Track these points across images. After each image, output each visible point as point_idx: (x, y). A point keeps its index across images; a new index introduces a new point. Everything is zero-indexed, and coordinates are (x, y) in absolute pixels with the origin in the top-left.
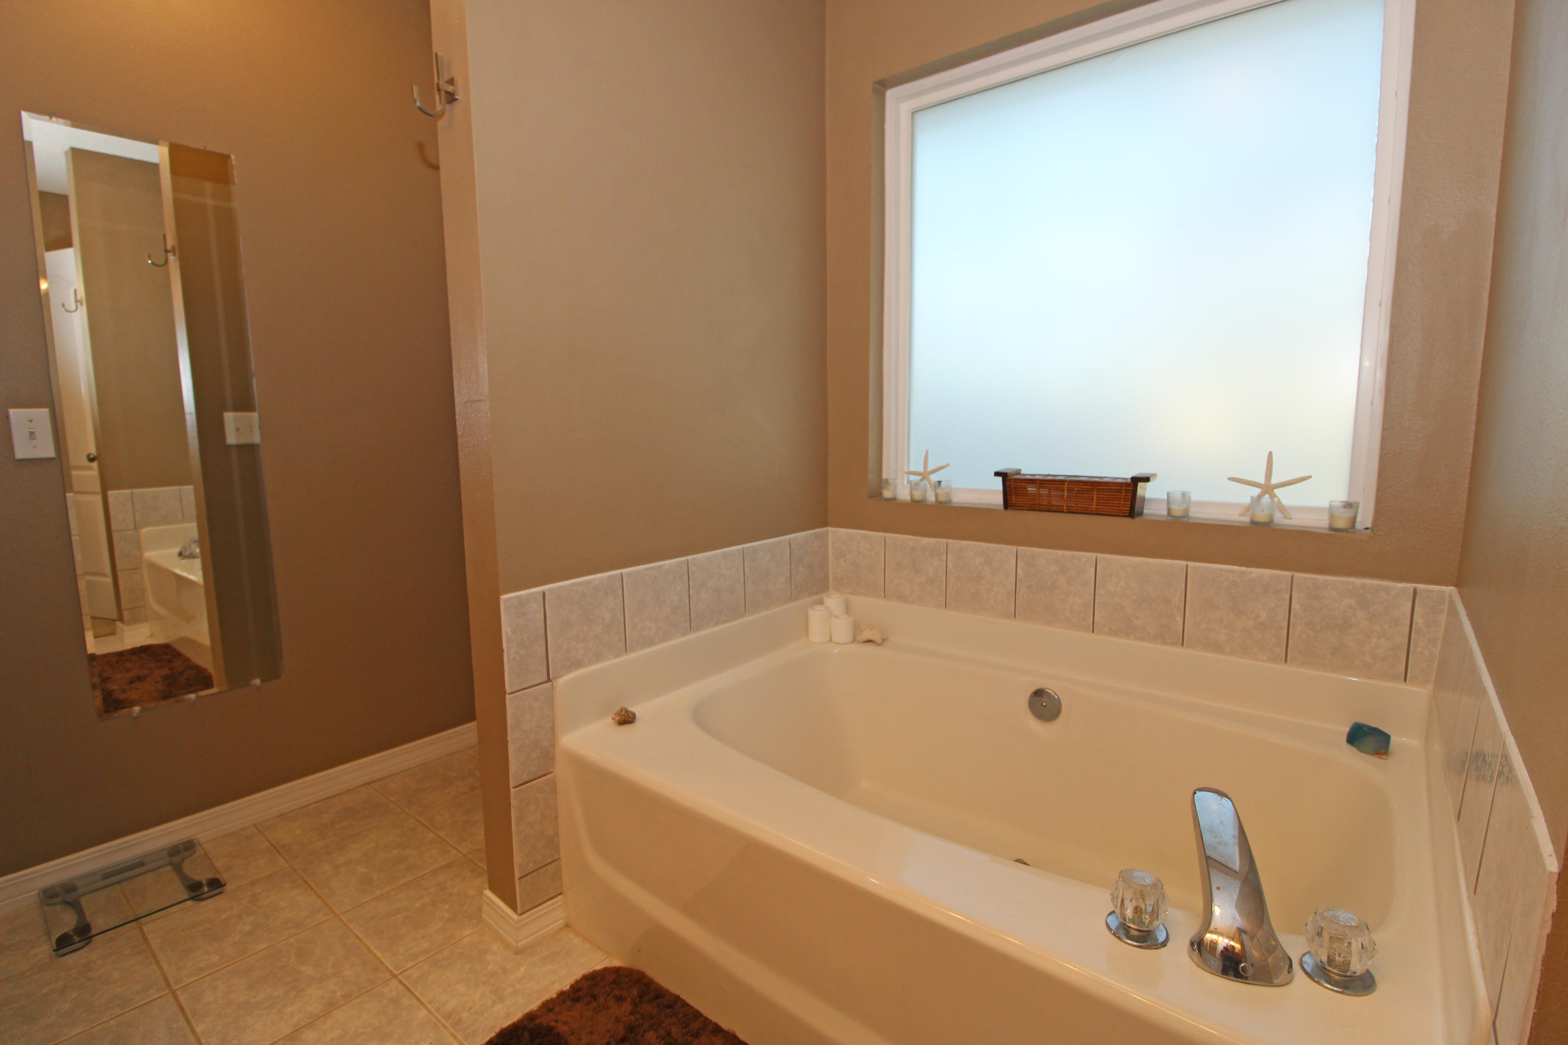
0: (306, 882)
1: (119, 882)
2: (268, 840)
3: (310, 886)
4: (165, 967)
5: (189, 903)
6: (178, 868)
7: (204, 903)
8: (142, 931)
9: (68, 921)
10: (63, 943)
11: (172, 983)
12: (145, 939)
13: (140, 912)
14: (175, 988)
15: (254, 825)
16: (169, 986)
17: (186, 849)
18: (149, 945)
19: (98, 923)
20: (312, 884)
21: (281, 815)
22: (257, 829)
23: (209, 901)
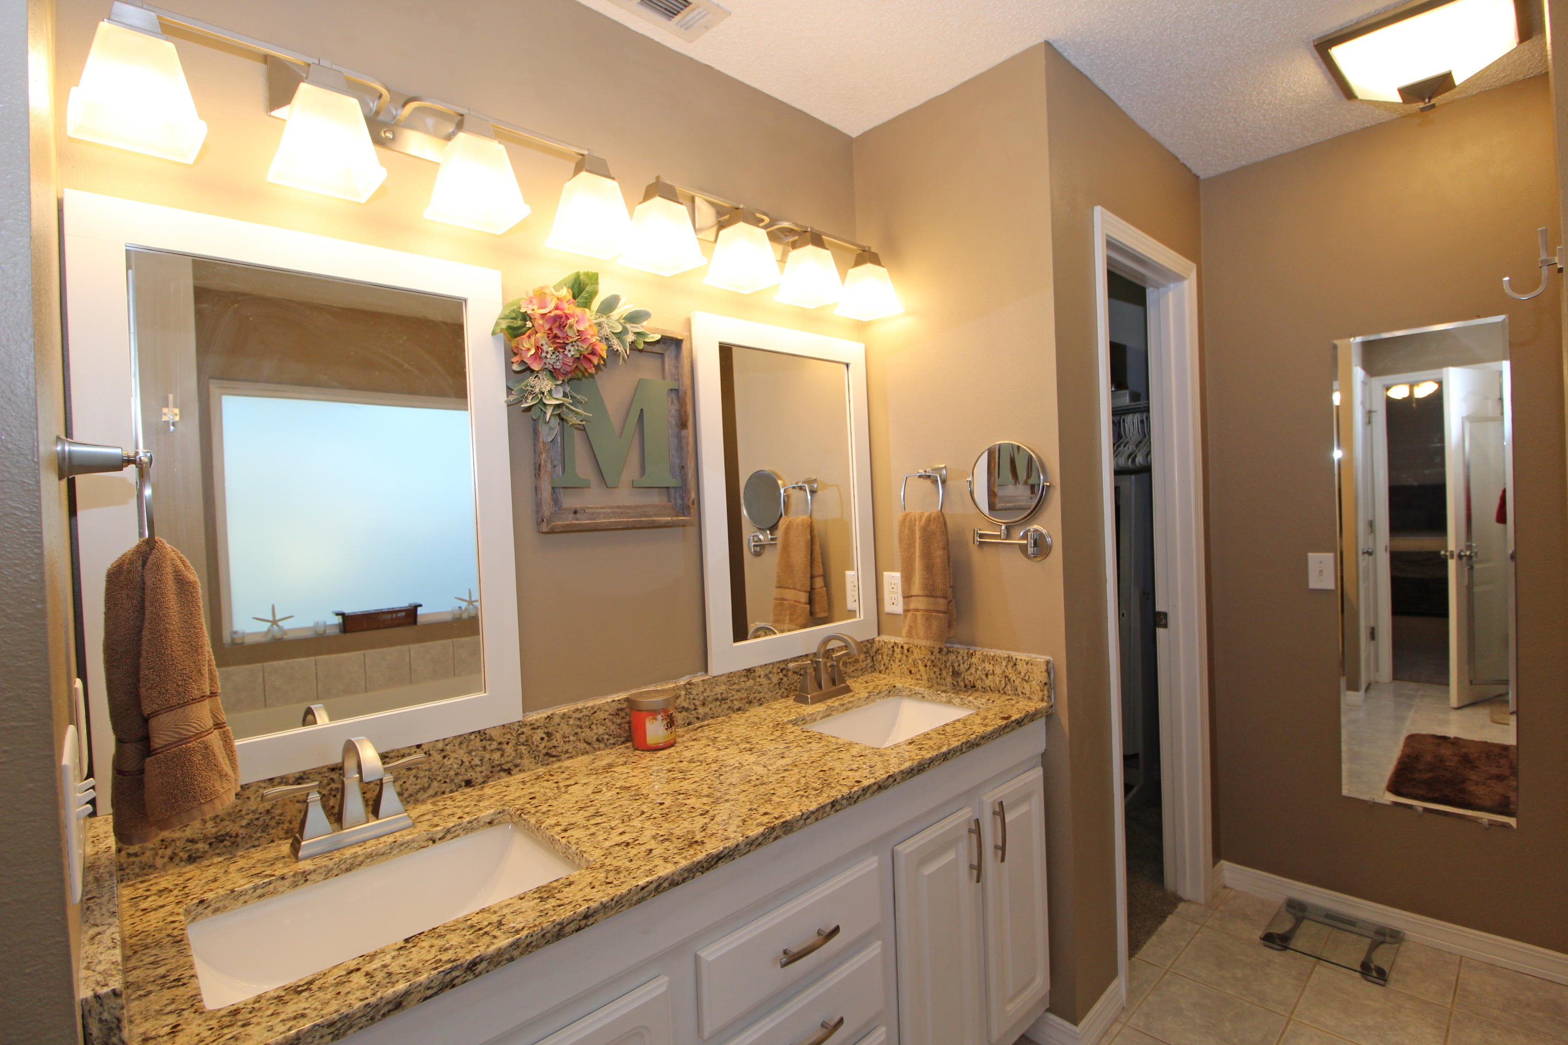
0: (1448, 1031)
1: (1333, 927)
2: (1458, 977)
3: (1447, 1036)
4: (1301, 1001)
5: (1358, 975)
6: (1374, 946)
7: (1365, 982)
8: (1314, 967)
9: (1282, 928)
10: (1269, 939)
11: (1295, 1013)
12: (1311, 974)
13: (1325, 955)
14: (1293, 1017)
15: (1461, 956)
16: (1292, 1013)
17: (1392, 936)
18: (1308, 979)
19: (1299, 942)
20: (1450, 1035)
21: (1490, 964)
22: (1461, 961)
23: (1370, 984)
